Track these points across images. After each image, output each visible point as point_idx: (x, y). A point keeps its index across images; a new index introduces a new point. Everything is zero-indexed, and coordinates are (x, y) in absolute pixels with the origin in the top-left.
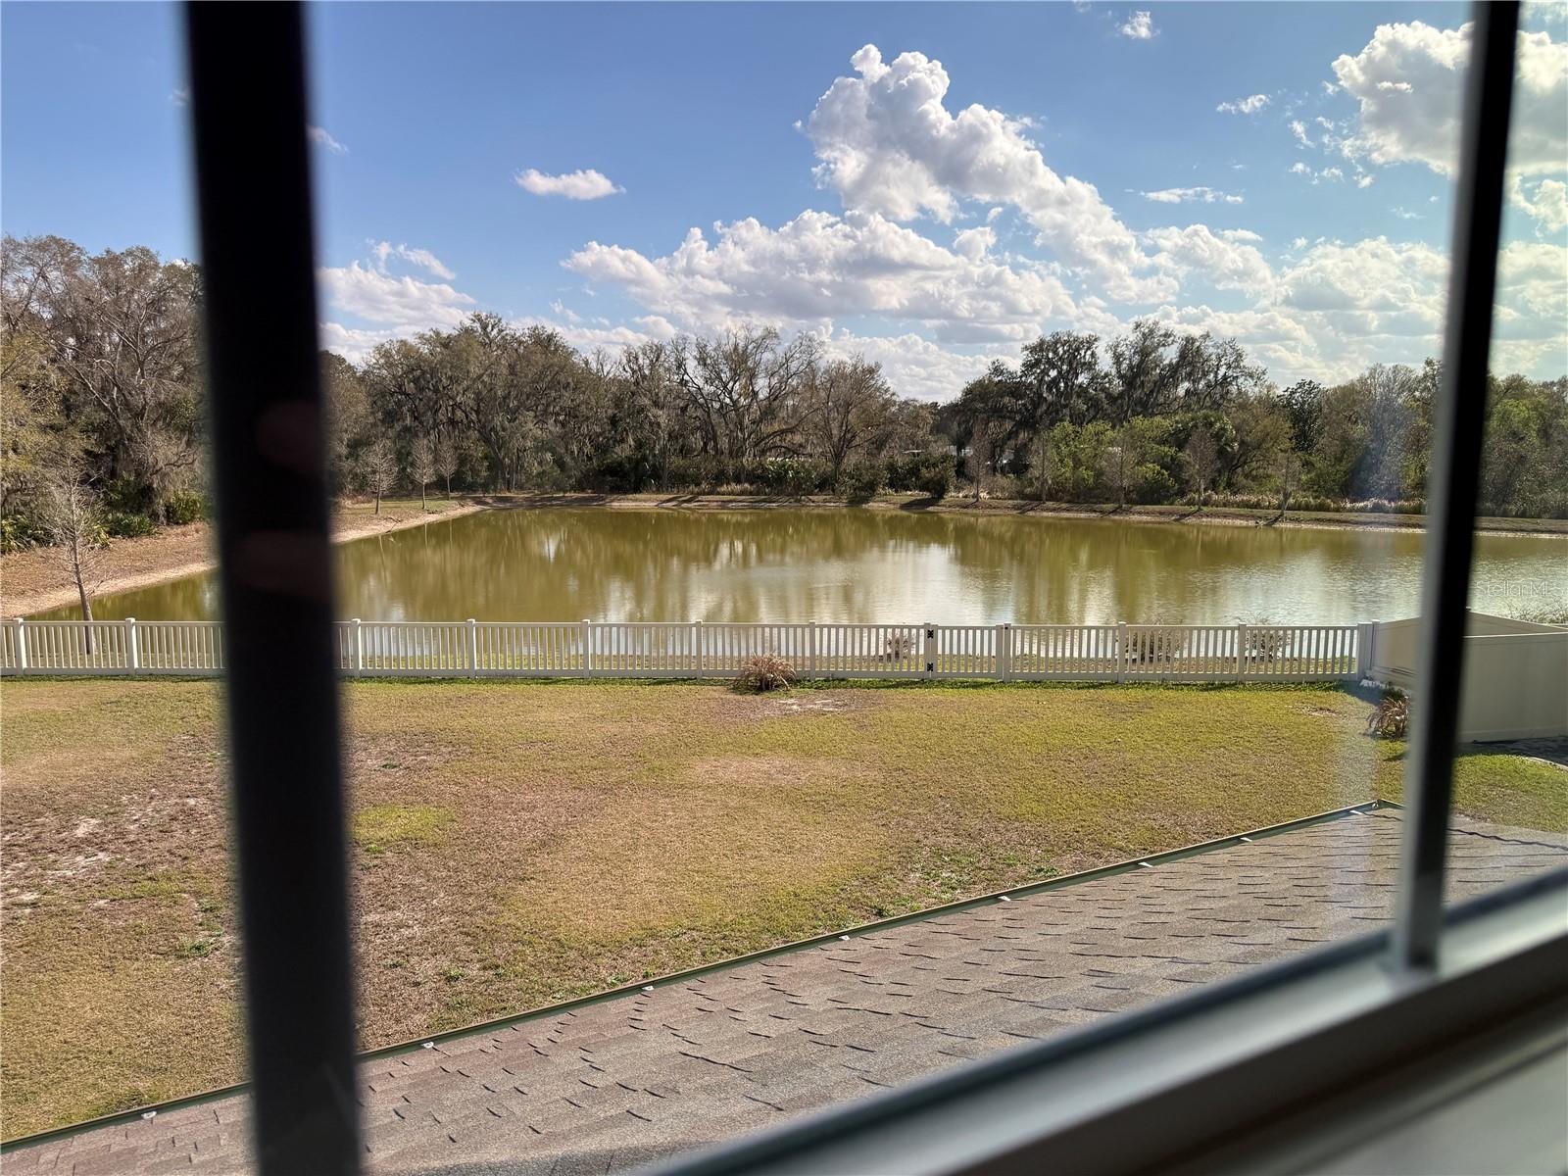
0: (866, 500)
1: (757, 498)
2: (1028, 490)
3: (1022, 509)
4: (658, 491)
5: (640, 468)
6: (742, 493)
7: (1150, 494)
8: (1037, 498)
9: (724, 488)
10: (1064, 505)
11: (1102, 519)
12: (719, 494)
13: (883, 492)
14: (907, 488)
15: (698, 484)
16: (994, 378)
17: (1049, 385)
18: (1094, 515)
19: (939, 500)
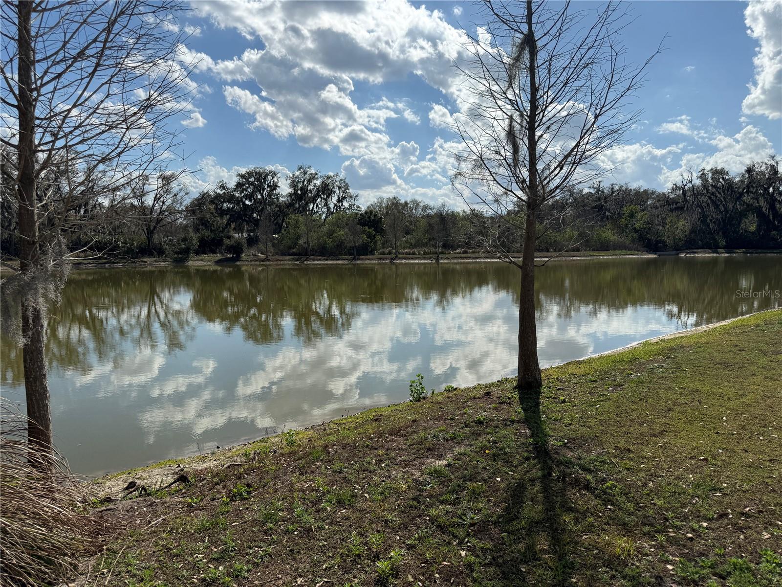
16: (219, 191)
17: (249, 197)
18: (346, 262)
19: (238, 258)
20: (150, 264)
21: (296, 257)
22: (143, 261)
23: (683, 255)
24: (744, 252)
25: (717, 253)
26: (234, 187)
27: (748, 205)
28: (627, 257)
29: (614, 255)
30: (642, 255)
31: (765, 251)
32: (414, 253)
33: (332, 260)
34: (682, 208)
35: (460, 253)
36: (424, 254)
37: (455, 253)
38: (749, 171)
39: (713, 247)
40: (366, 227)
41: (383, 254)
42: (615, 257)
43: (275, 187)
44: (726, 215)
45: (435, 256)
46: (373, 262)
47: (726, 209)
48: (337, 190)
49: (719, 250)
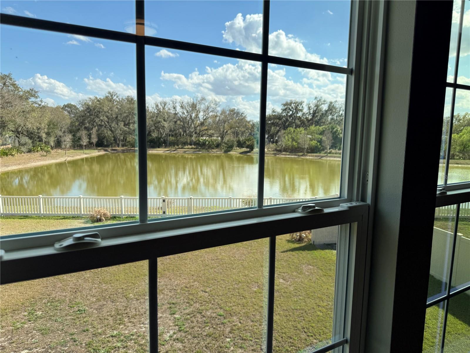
0: (229, 151)
1: (195, 150)
2: (278, 149)
3: (275, 154)
4: (165, 148)
5: (160, 140)
6: (192, 148)
7: (313, 150)
8: (280, 151)
9: (186, 147)
10: (288, 153)
11: (298, 158)
12: (184, 149)
13: (235, 148)
14: (243, 147)
15: (178, 145)
17: (290, 116)
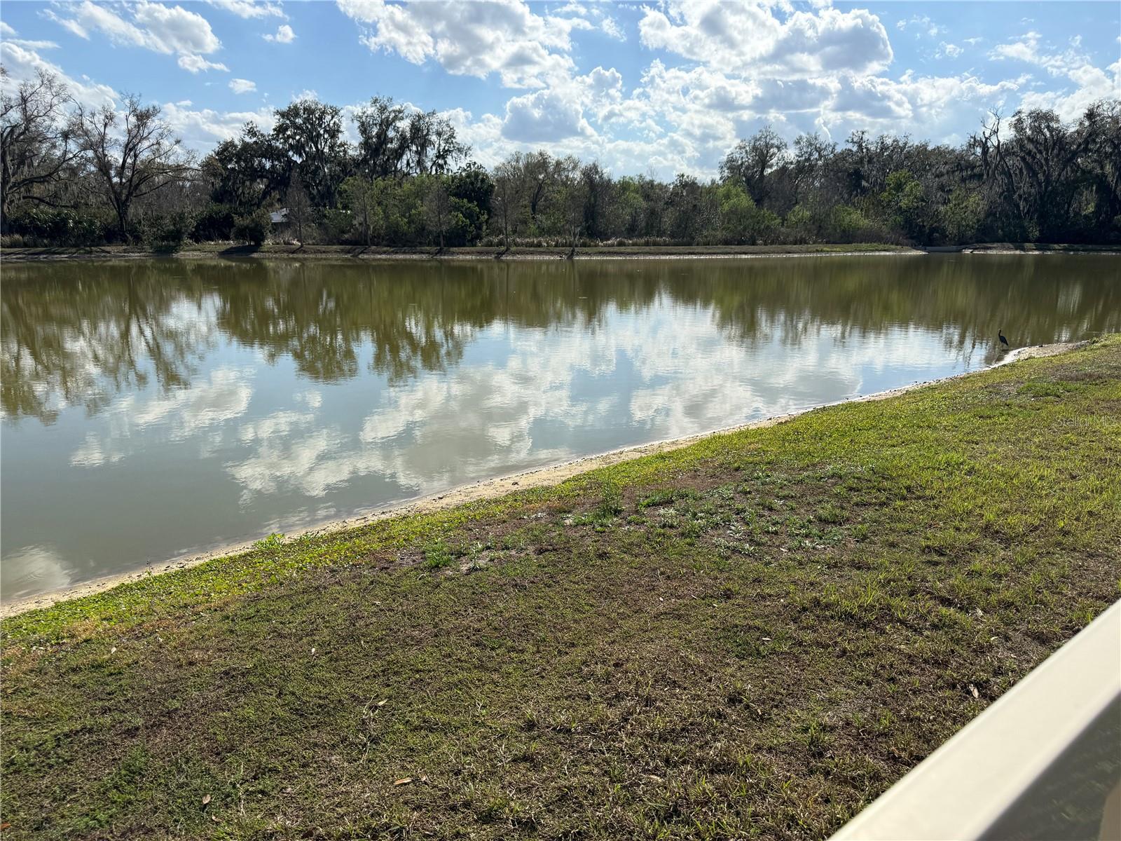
16: (247, 139)
17: (298, 148)
18: (424, 257)
19: (257, 247)
20: (117, 255)
21: (348, 247)
22: (103, 251)
23: (968, 252)
24: (1065, 249)
25: (1023, 249)
26: (272, 133)
27: (1084, 172)
28: (877, 253)
29: (856, 251)
30: (901, 251)
31: (1098, 247)
32: (539, 245)
33: (404, 253)
34: (980, 176)
35: (612, 245)
36: (556, 246)
37: (605, 246)
38: (1091, 115)
39: (1018, 240)
40: (465, 200)
41: (490, 244)
42: (857, 254)
43: (334, 132)
44: (1046, 188)
45: (568, 249)
46: (468, 257)
47: (1048, 177)
48: (434, 138)
49: (1027, 245)
